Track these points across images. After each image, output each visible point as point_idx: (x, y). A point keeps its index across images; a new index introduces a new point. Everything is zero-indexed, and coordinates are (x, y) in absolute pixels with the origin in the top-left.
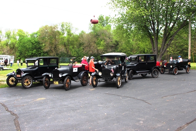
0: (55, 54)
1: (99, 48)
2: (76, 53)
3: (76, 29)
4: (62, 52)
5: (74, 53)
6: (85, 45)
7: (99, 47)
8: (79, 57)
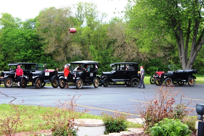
0: (65, 58)
1: (140, 50)
2: (100, 57)
3: (104, 15)
4: (75, 55)
5: (97, 57)
6: (117, 44)
7: (141, 47)
8: (106, 66)
